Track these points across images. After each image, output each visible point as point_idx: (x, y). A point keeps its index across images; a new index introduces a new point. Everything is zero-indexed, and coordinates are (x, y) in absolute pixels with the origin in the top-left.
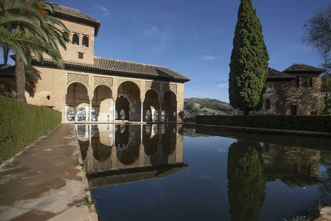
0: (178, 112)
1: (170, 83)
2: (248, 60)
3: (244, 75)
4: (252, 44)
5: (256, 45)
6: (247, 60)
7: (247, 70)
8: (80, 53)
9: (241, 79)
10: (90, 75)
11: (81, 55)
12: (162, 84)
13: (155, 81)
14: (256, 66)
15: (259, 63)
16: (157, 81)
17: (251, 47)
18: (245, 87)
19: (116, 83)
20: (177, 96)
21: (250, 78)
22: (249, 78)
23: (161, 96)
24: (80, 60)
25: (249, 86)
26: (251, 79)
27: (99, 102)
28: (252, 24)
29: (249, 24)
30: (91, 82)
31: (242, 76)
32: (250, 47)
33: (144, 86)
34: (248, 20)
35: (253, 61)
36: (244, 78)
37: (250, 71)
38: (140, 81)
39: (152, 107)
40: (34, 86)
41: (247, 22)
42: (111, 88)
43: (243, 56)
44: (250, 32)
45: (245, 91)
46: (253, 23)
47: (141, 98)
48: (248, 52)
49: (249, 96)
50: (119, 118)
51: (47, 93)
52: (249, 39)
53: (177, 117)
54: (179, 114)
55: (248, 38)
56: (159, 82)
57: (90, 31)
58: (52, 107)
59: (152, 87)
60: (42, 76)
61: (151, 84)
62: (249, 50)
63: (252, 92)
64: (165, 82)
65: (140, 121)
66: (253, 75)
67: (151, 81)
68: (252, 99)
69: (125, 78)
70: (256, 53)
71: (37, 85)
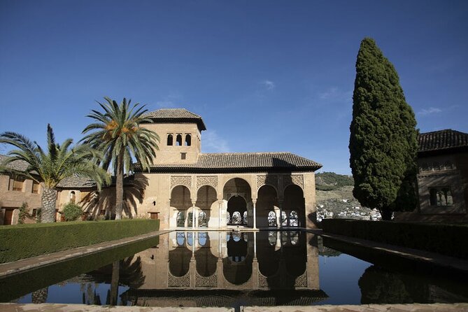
0: (307, 213)
1: (292, 174)
2: (367, 132)
3: (364, 157)
4: (374, 108)
5: (380, 107)
6: (366, 134)
7: (367, 148)
8: (182, 154)
9: (361, 163)
10: (193, 175)
11: (183, 156)
12: (280, 177)
13: (271, 174)
14: (382, 140)
15: (388, 135)
16: (274, 174)
17: (373, 111)
18: (368, 175)
19: (220, 181)
20: (305, 191)
21: (374, 159)
22: (372, 160)
23: (280, 192)
24: (183, 160)
25: (374, 173)
26: (376, 162)
27: (209, 205)
28: (373, 77)
29: (367, 79)
30: (194, 183)
31: (362, 158)
32: (371, 114)
33: (256, 181)
34: (367, 73)
35: (376, 133)
36: (364, 161)
37: (374, 150)
38: (250, 176)
39: (276, 208)
40: (143, 193)
41: (365, 76)
42: (216, 188)
43: (359, 129)
44: (369, 90)
45: (369, 182)
46: (375, 75)
47: (252, 197)
48: (367, 121)
49: (375, 189)
50: (230, 224)
51: (153, 199)
52: (368, 102)
53: (307, 221)
54: (309, 216)
55: (367, 99)
56: (276, 174)
57: (193, 128)
58: (157, 213)
59: (266, 182)
60: (149, 182)
61: (264, 178)
62: (368, 118)
63: (380, 181)
64: (285, 174)
65: (253, 227)
66: (378, 155)
67: (265, 174)
68: (379, 194)
69: (232, 174)
70: (381, 120)
71: (145, 191)
